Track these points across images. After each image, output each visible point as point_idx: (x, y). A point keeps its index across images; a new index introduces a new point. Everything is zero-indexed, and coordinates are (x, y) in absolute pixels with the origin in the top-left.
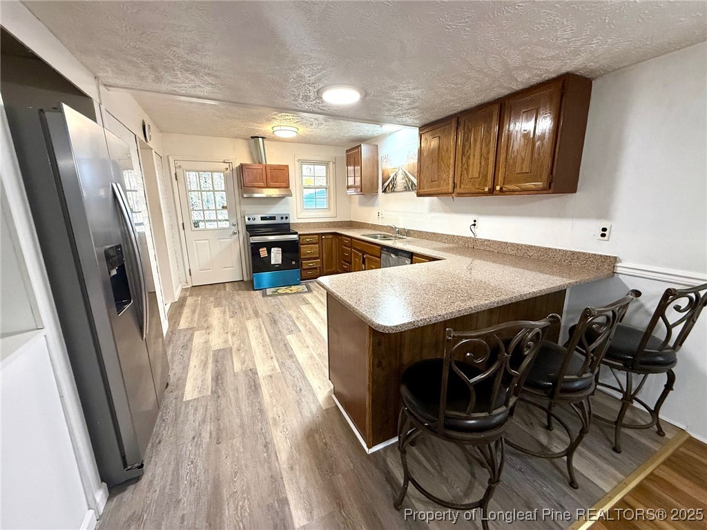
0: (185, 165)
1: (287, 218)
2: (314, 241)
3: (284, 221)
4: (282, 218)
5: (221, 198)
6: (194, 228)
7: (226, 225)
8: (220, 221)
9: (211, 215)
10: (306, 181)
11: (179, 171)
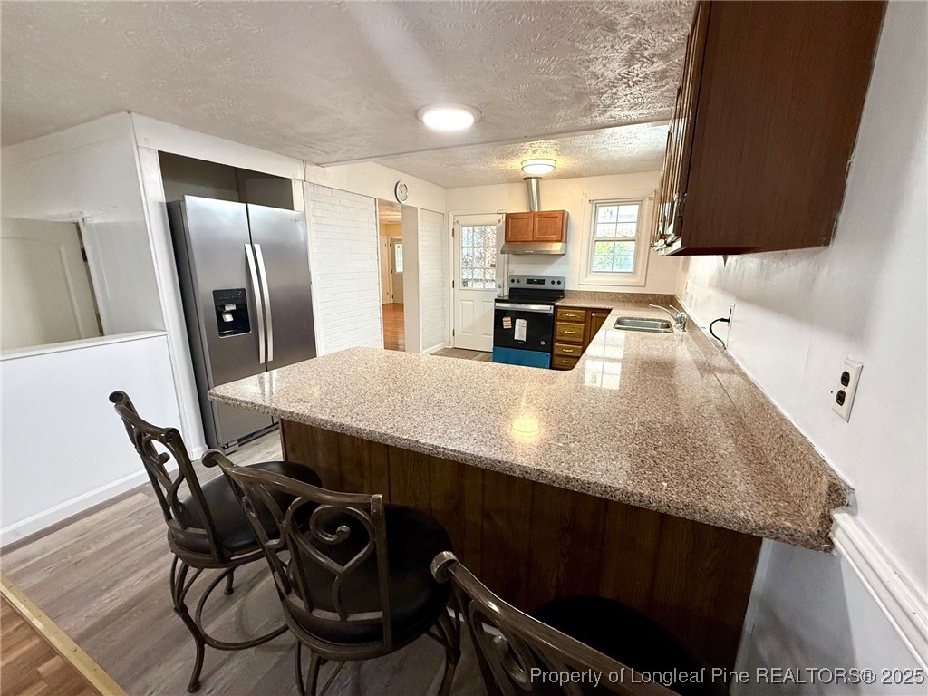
0: (462, 220)
1: (559, 283)
2: (579, 318)
3: (556, 287)
4: (553, 282)
5: (491, 254)
6: (462, 287)
7: (492, 286)
8: (487, 281)
9: (478, 274)
10: (602, 231)
11: (457, 226)
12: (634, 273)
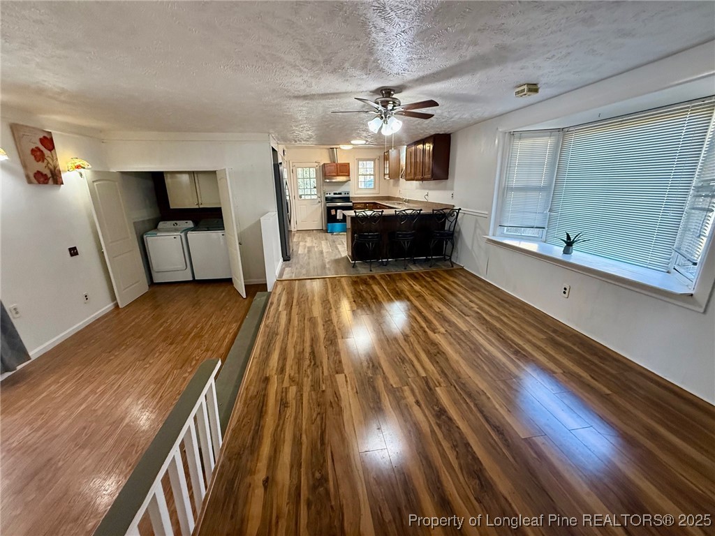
0: (296, 165)
1: (348, 194)
2: (363, 207)
3: (346, 195)
5: (313, 182)
6: (299, 199)
7: (315, 197)
8: (312, 195)
9: (308, 192)
10: (361, 171)
11: (294, 168)
12: (374, 188)
